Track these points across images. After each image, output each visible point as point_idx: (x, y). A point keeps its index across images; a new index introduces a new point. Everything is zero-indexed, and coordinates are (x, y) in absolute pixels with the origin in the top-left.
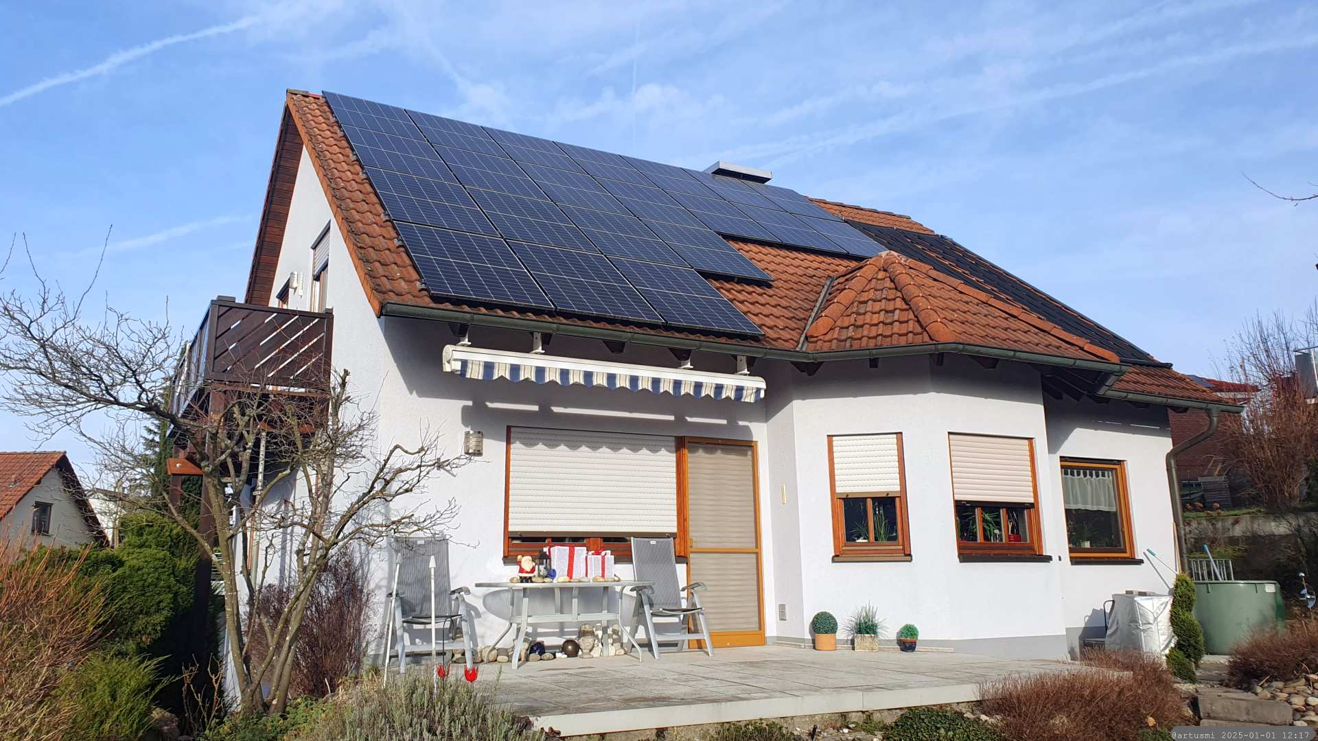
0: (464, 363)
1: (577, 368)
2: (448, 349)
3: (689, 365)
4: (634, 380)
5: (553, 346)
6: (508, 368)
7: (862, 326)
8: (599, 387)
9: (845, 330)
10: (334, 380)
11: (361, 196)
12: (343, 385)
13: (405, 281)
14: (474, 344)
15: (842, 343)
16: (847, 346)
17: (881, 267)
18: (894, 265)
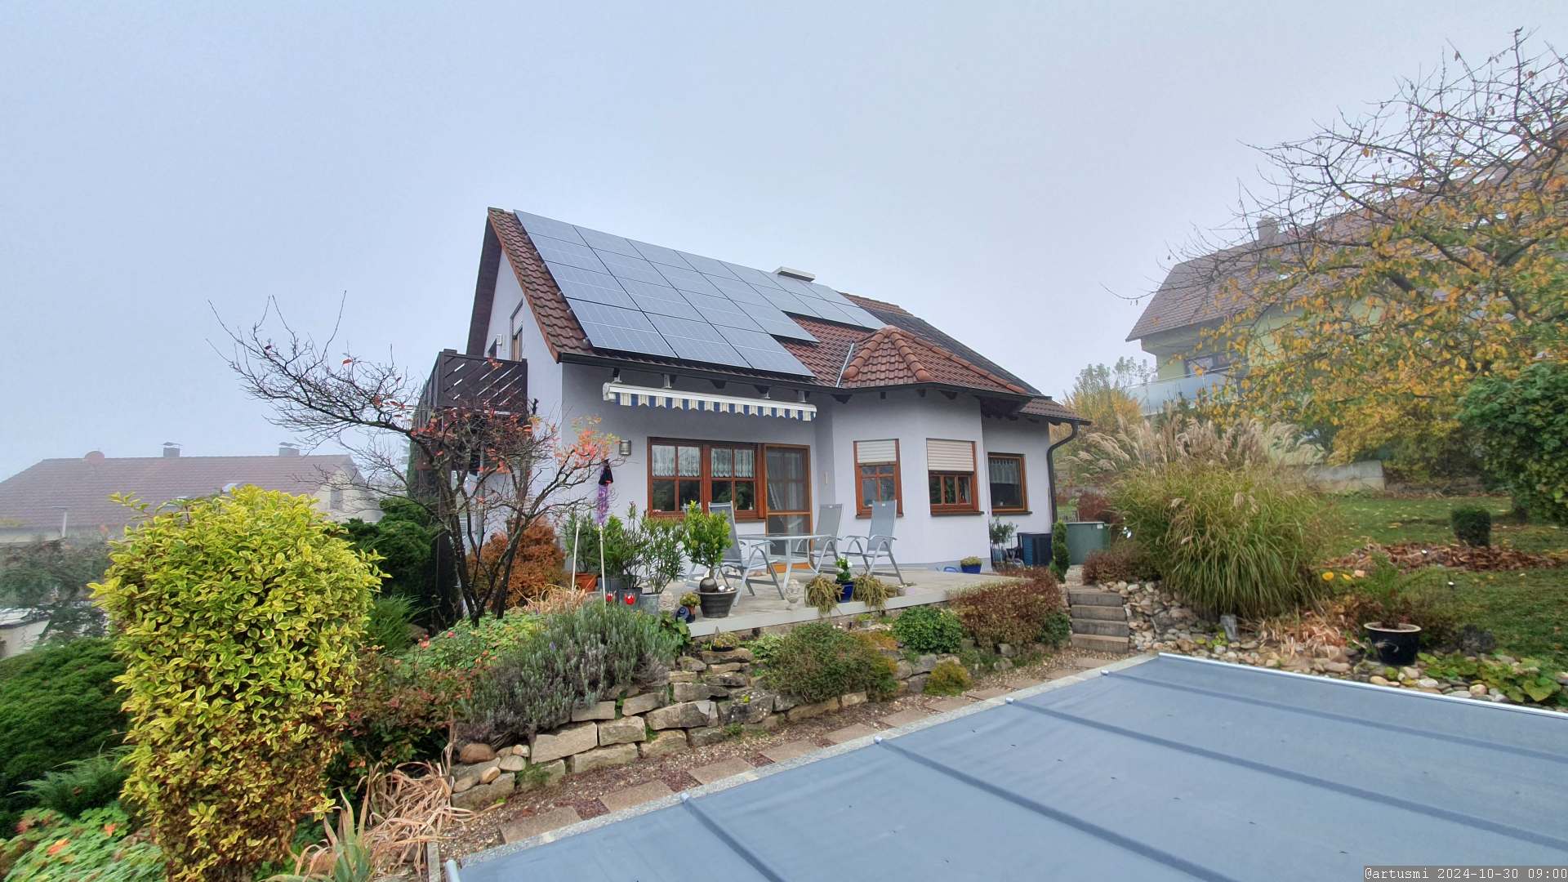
0: (618, 395)
1: (694, 398)
2: (606, 385)
3: (767, 397)
4: (732, 406)
5: (676, 386)
7: (875, 372)
8: (709, 411)
10: (530, 406)
11: (543, 282)
12: (534, 409)
13: (577, 339)
14: (626, 382)
15: (865, 383)
16: (867, 385)
17: (886, 335)
18: (894, 334)
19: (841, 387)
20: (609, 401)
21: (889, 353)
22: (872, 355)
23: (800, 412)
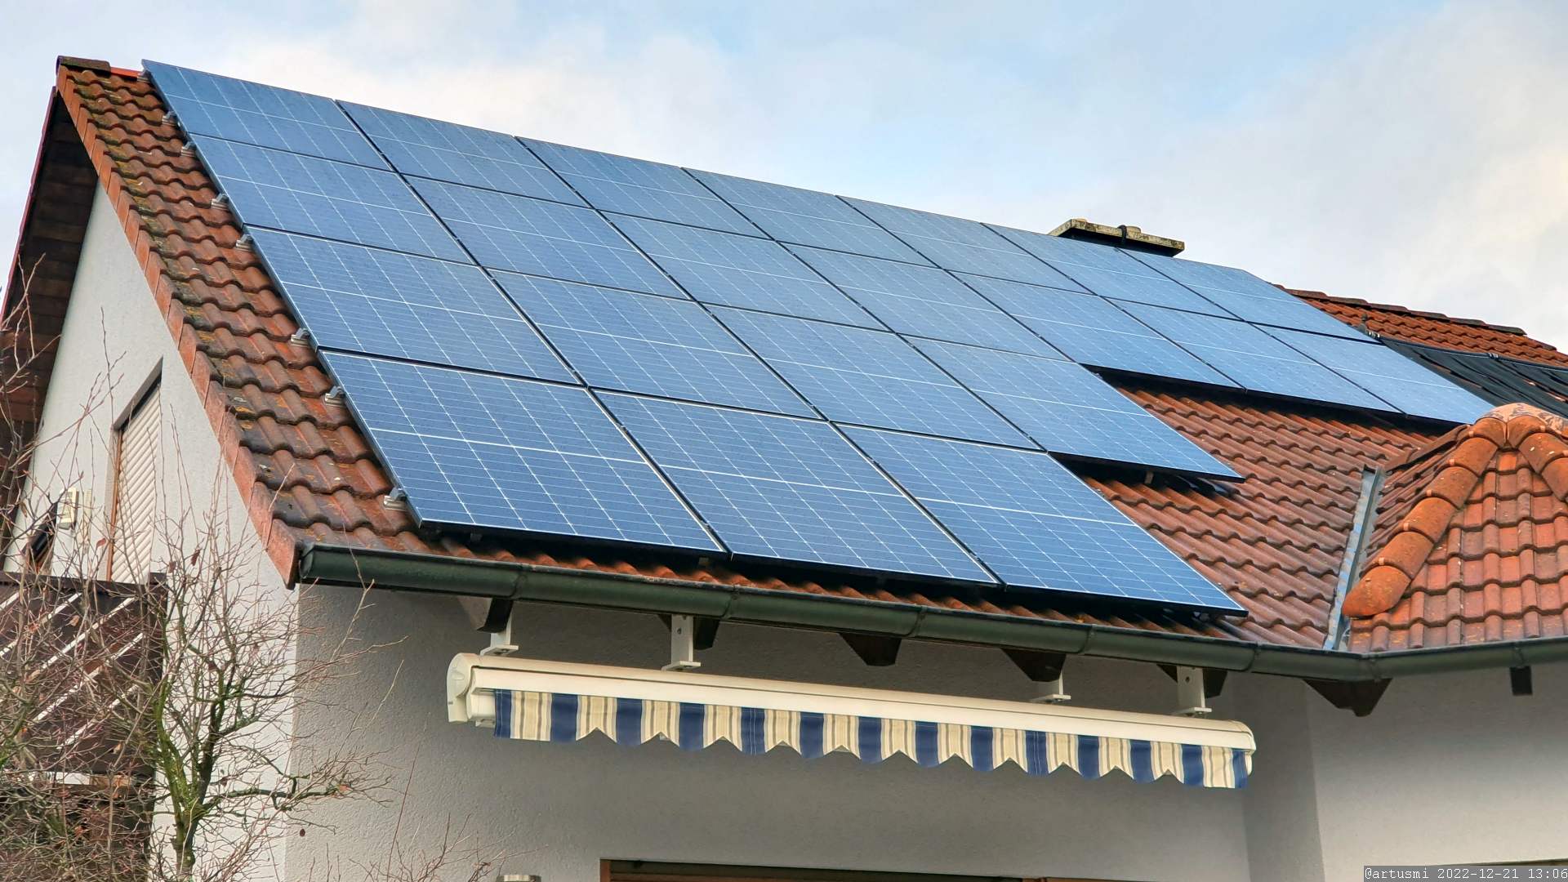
0: (503, 699)
1: (784, 704)
2: (461, 664)
3: (1061, 695)
4: (927, 733)
6: (612, 708)
7: (1480, 588)
8: (841, 755)
9: (1439, 599)
13: (354, 495)
14: (532, 648)
15: (1438, 633)
16: (1453, 637)
17: (1501, 442)
18: (1538, 436)
19: (1343, 648)
20: (471, 722)
21: (1526, 513)
22: (1456, 521)
23: (1192, 754)
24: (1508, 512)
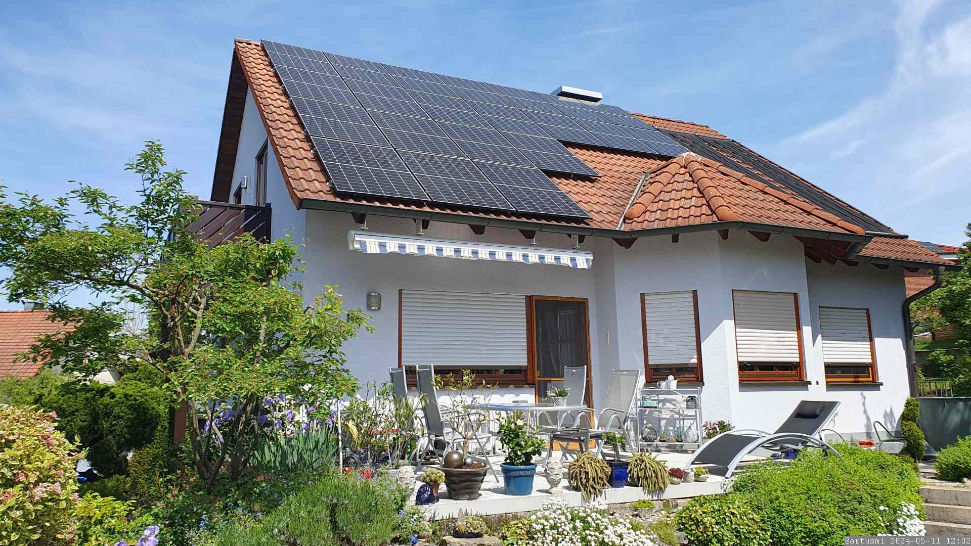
0: (363, 244)
1: (449, 247)
2: (352, 234)
3: (534, 244)
4: (493, 255)
6: (396, 247)
7: (666, 210)
9: (654, 214)
13: (318, 182)
15: (651, 224)
16: (655, 225)
17: (682, 165)
18: (693, 163)
19: (622, 229)
20: (356, 250)
21: (685, 187)
22: (664, 189)
23: (573, 260)
24: (680, 186)
